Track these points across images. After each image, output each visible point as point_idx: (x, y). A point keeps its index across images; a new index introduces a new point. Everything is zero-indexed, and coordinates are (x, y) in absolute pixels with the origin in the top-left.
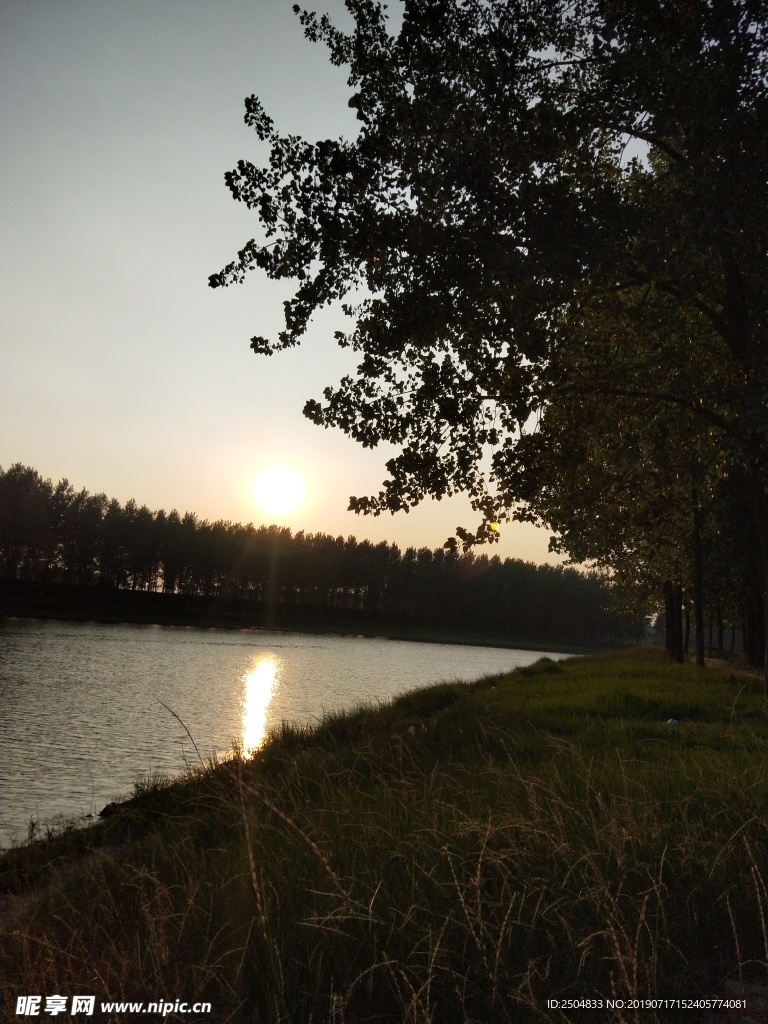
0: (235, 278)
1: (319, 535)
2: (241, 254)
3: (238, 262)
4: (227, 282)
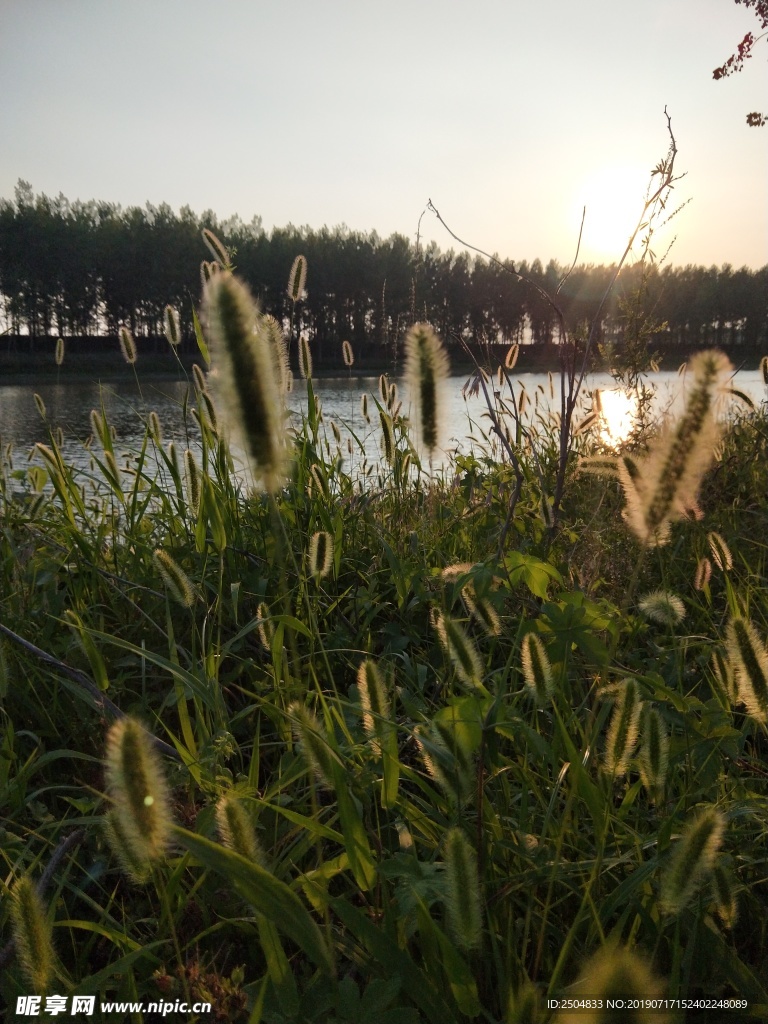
1: (689, 268)
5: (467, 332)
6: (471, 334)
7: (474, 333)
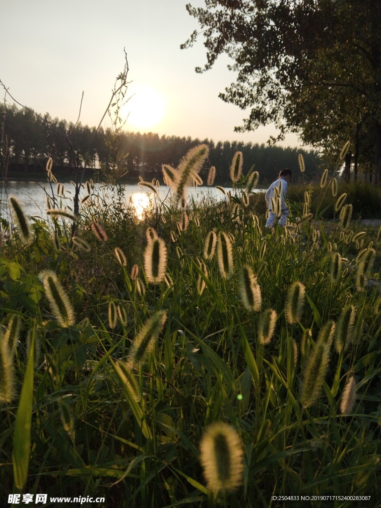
0: (190, 45)
2: (192, 36)
3: (191, 39)
4: (187, 47)
5: (66, 161)
6: (68, 162)
7: (70, 161)
